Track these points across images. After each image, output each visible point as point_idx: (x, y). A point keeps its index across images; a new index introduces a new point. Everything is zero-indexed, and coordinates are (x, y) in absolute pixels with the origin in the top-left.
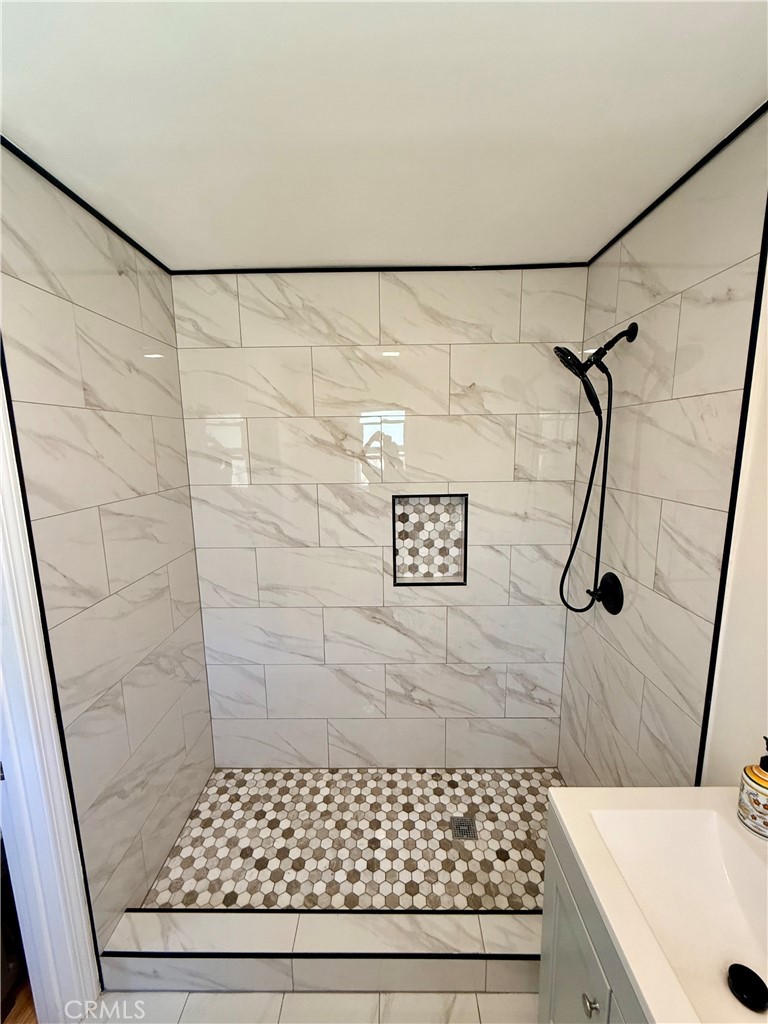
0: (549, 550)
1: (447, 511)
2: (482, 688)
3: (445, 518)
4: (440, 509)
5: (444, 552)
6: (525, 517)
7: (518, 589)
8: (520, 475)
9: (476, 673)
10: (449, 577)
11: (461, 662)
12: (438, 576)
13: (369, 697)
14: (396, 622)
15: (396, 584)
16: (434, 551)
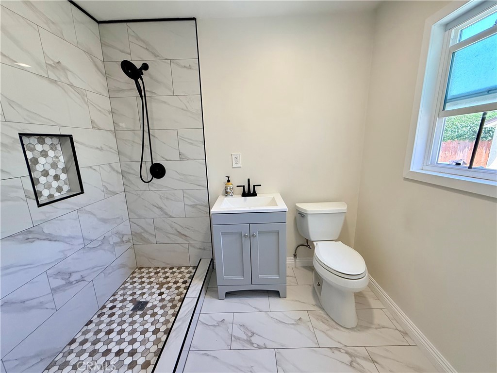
0: (114, 165)
1: (52, 149)
2: (104, 250)
3: (51, 153)
4: (46, 147)
5: (57, 178)
6: (101, 149)
7: (107, 189)
8: (95, 126)
9: (100, 243)
10: (64, 193)
11: (92, 241)
12: (57, 195)
13: (41, 306)
14: (46, 235)
15: (39, 205)
16: (50, 178)
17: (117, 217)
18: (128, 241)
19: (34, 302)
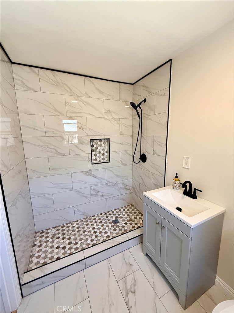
0: (128, 151)
1: (104, 143)
2: (115, 189)
3: (103, 145)
4: (102, 143)
5: (103, 154)
6: (122, 144)
7: (122, 162)
8: (121, 134)
9: (113, 185)
10: (105, 161)
11: (110, 182)
12: (102, 161)
13: (86, 197)
14: (93, 174)
15: (92, 164)
16: (101, 155)
17: (125, 176)
18: (130, 189)
19: (85, 195)
